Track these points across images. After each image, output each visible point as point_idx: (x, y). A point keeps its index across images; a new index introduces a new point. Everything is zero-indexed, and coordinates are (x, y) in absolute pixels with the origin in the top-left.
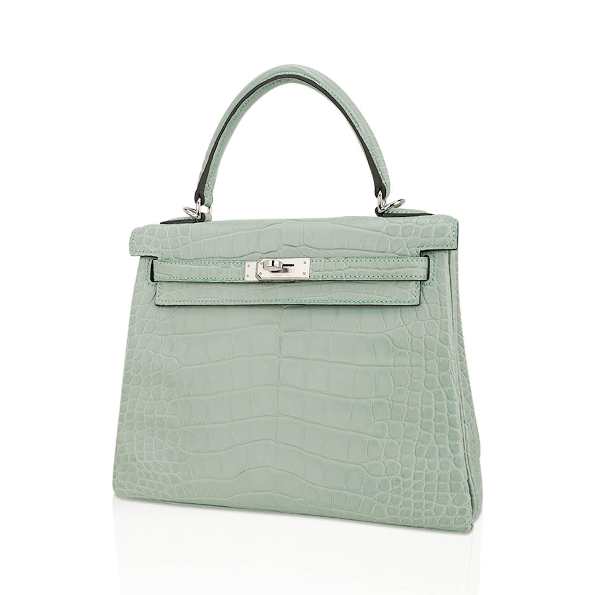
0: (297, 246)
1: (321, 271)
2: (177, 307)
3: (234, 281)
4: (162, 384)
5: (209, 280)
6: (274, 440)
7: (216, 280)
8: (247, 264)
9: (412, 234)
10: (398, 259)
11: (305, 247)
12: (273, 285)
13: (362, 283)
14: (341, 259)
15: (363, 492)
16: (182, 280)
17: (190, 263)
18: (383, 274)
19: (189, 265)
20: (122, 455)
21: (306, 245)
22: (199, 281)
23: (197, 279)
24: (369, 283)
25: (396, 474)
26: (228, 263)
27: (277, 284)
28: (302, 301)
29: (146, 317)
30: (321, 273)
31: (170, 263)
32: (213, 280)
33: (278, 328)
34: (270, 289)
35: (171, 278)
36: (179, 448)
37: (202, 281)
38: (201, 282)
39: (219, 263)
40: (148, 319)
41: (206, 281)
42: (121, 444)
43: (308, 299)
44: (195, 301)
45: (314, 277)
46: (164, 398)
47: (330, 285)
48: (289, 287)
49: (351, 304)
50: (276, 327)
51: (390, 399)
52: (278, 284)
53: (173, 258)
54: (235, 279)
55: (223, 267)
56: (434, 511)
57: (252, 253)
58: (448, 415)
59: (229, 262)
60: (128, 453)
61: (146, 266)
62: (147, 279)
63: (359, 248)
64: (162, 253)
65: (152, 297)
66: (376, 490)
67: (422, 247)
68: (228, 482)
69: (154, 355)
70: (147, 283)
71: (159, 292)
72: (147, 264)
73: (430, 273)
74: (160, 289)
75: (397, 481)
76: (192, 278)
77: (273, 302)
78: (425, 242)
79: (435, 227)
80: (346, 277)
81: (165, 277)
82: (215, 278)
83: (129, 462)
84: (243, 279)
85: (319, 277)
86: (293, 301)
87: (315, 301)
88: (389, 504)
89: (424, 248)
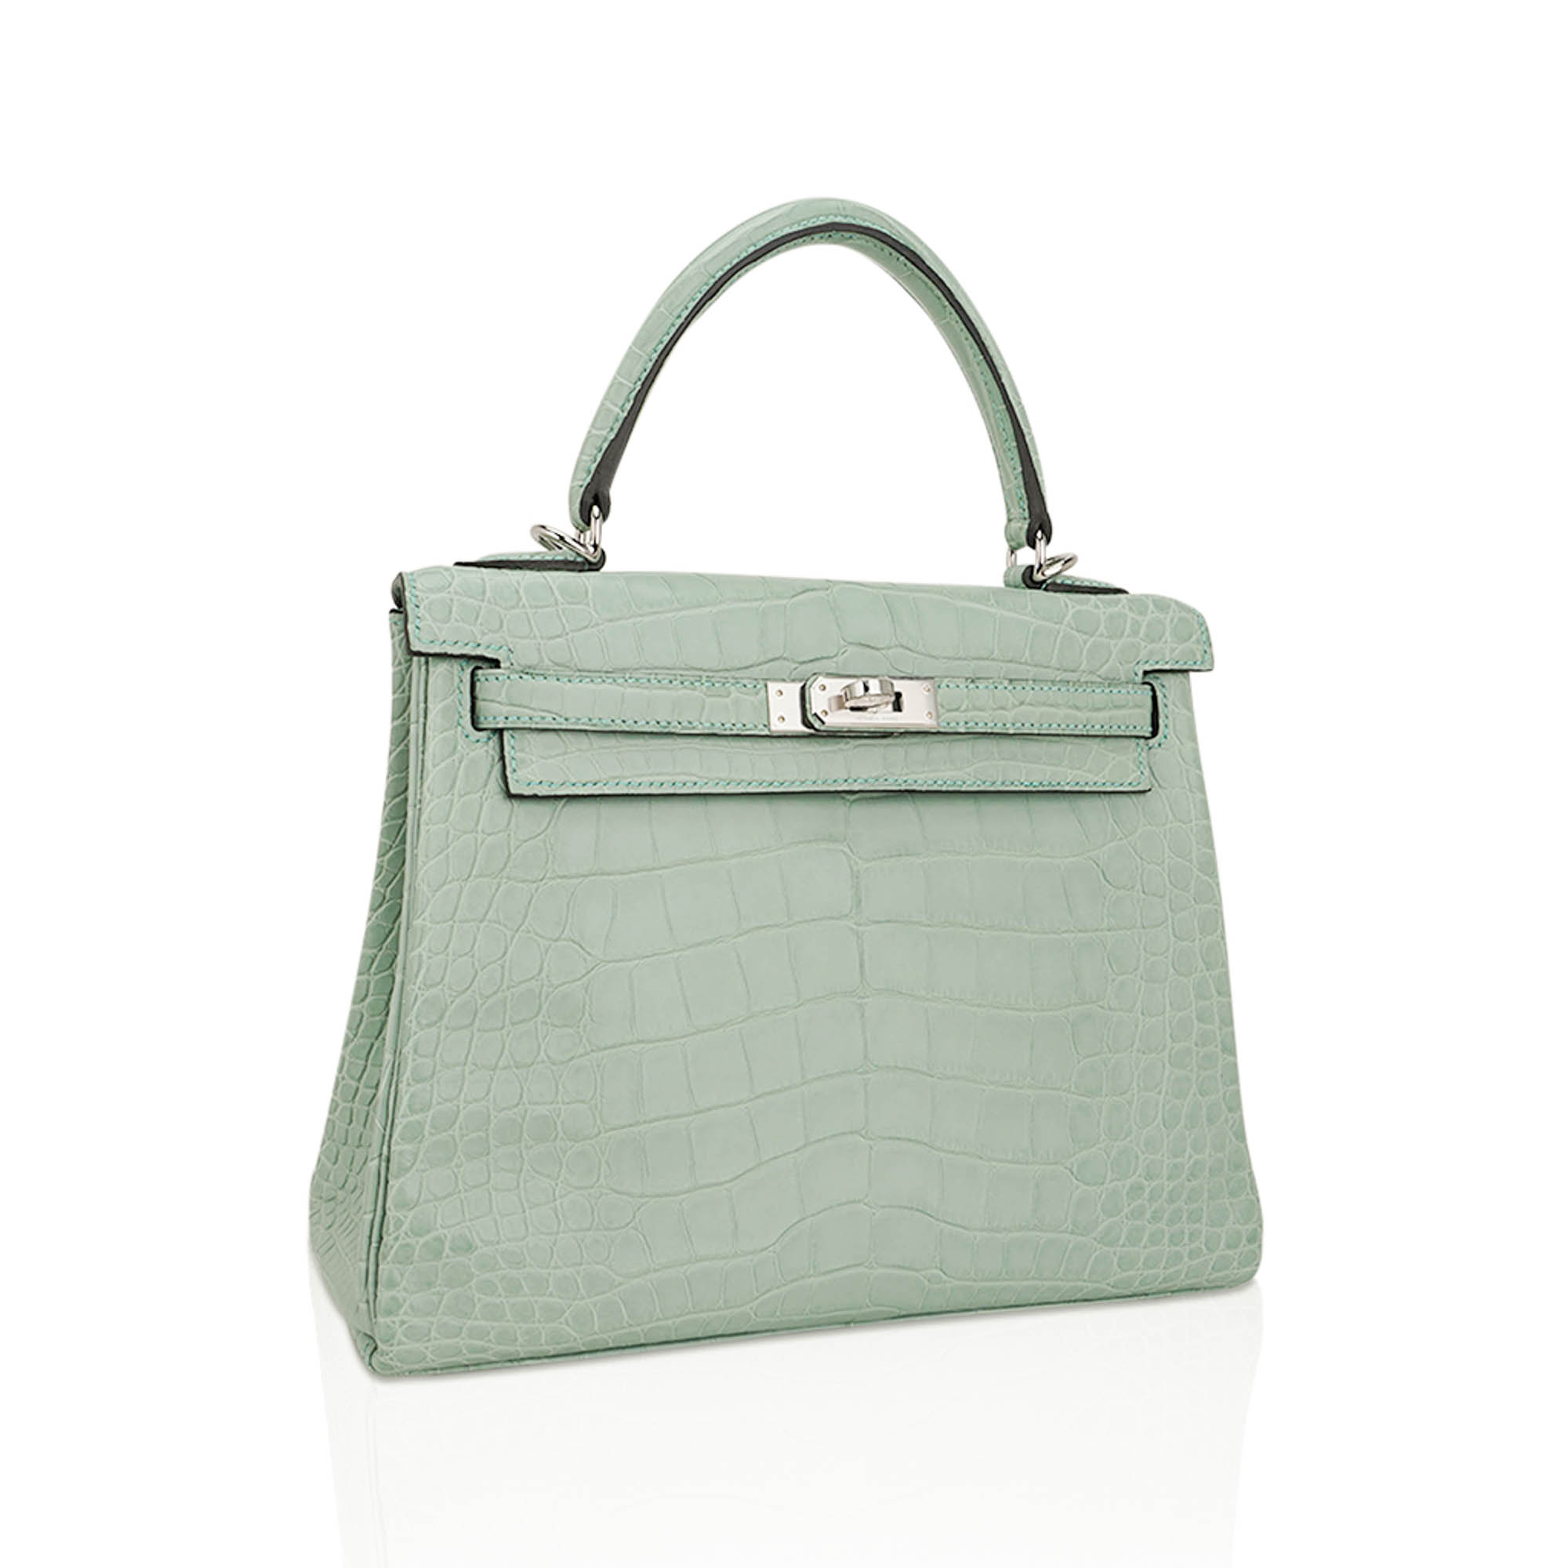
0: (883, 649)
1: (962, 709)
2: (564, 800)
3: (743, 730)
4: (540, 1018)
5: (675, 727)
6: (864, 1135)
7: (694, 728)
8: (773, 687)
9: (1126, 634)
10: (1111, 689)
11: (901, 650)
12: (838, 743)
13: (1037, 740)
14: (1001, 683)
15: (1070, 1227)
16: (595, 725)
18: (1087, 720)
19: (614, 687)
20: (422, 1241)
21: (902, 646)
22: (647, 729)
23: (639, 724)
24: (1050, 741)
25: (1134, 1173)
26: (720, 684)
27: (845, 740)
28: (909, 781)
29: (480, 831)
30: (963, 715)
31: (555, 678)
32: (684, 728)
33: (846, 850)
34: (829, 752)
35: (557, 718)
36: (604, 1191)
37: (655, 730)
38: (652, 733)
39: (697, 684)
40: (485, 836)
41: (666, 730)
42: (413, 1208)
43: (922, 776)
44: (629, 783)
45: (948, 724)
46: (549, 1057)
47: (970, 743)
48: (875, 749)
49: (1017, 789)
50: (842, 848)
51: (1106, 1006)
52: (849, 740)
53: (550, 663)
54: (744, 725)
55: (709, 693)
56: (1206, 1245)
57: (772, 660)
58: (1221, 1029)
59: (724, 680)
60: (446, 1231)
61: (456, 685)
62: (461, 721)
63: (1023, 660)
64: (510, 650)
65: (484, 775)
66: (1098, 1217)
67: (1146, 662)
68: (751, 1260)
69: (512, 938)
70: (463, 732)
71: (513, 758)
72: (457, 680)
73: (1161, 721)
74: (515, 752)
75: (1136, 1189)
76: (624, 722)
77: (840, 785)
78: (1151, 653)
79: (1168, 620)
80: (1013, 724)
81: (538, 716)
82: (690, 723)
83: (448, 1257)
84: (765, 726)
85: (958, 724)
86: (886, 783)
87: (939, 782)
88: (1123, 1245)
89: (1151, 665)
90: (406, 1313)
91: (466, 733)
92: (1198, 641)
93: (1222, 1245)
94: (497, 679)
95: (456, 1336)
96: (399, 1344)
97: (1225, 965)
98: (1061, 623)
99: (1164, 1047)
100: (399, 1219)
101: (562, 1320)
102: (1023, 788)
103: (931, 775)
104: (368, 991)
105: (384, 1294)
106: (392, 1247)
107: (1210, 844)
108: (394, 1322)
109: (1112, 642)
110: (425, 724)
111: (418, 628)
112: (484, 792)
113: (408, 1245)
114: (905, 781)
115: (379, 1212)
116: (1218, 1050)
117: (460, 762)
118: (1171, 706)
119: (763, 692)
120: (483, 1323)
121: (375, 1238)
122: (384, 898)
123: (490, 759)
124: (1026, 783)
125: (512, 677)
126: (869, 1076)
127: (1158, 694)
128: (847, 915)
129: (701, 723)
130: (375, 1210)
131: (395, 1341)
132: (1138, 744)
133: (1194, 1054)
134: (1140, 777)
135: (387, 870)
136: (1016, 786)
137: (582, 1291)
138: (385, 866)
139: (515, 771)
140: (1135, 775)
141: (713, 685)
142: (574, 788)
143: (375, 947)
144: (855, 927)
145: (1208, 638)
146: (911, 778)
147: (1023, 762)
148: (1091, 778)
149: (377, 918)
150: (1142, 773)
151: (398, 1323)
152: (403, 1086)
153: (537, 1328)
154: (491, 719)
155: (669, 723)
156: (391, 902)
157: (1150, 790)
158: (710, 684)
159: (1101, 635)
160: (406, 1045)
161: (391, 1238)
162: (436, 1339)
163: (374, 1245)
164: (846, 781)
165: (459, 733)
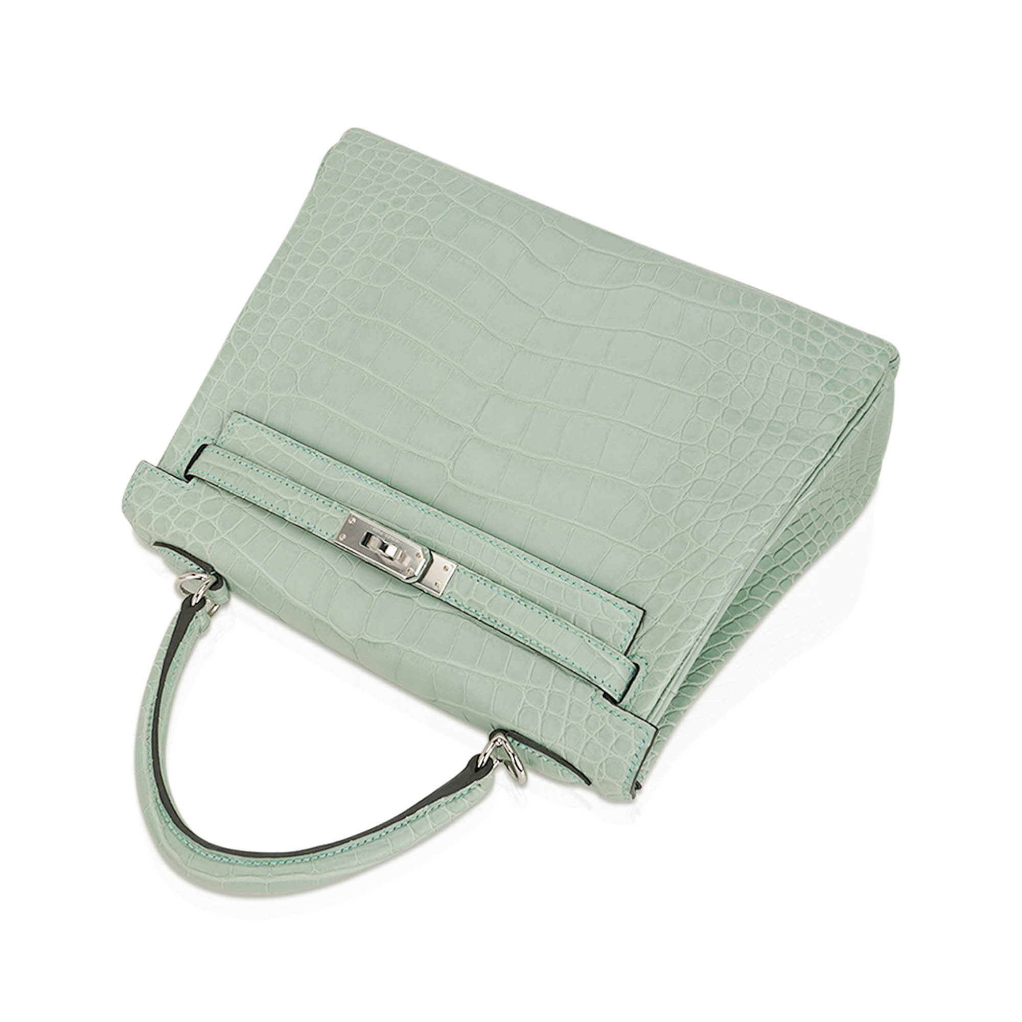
5: (517, 598)
6: (542, 316)
7: (505, 591)
9: (184, 511)
11: (341, 572)
15: (451, 205)
16: (566, 624)
17: (538, 644)
18: (247, 471)
19: (540, 641)
20: (837, 394)
21: (337, 575)
22: (535, 606)
25: (393, 212)
30: (328, 512)
33: (450, 476)
35: (587, 641)
38: (534, 602)
41: (523, 599)
42: (832, 414)
45: (342, 511)
50: (452, 479)
54: (472, 577)
55: (482, 608)
59: (467, 611)
60: (820, 391)
61: (635, 699)
62: (645, 674)
63: (265, 527)
64: (592, 700)
65: (649, 635)
66: (431, 201)
67: (183, 487)
68: (652, 284)
69: (688, 530)
70: (648, 668)
71: (629, 633)
72: (633, 702)
73: (195, 451)
74: (626, 635)
75: (396, 203)
76: (547, 617)
77: (433, 511)
78: (175, 491)
79: (150, 505)
80: (299, 491)
81: (599, 648)
82: (505, 596)
83: (827, 378)
84: (458, 571)
85: (336, 508)
86: (403, 499)
87: (369, 482)
88: (425, 179)
89: (180, 484)
90: (867, 362)
91: (646, 666)
92: (140, 482)
93: (364, 150)
94: (610, 686)
95: (844, 337)
96: (879, 350)
97: (256, 292)
98: (223, 538)
99: (326, 268)
100: (844, 412)
101: (779, 312)
102: (317, 453)
103: (373, 489)
104: (770, 594)
105: (874, 380)
106: (856, 401)
107: (217, 362)
108: (876, 362)
109: (196, 510)
110: (668, 686)
111: (644, 742)
112: (656, 623)
113: (847, 396)
114: (391, 493)
115: (851, 426)
116: (292, 250)
117: (661, 648)
118: (182, 456)
119: (447, 591)
120: (825, 335)
121: (861, 414)
122: (732, 638)
123: (640, 642)
124: (314, 455)
125: (601, 681)
126: (520, 344)
127: (185, 468)
128: (475, 438)
129: (498, 591)
130: (852, 429)
131: (880, 352)
132: (222, 443)
133: (309, 256)
134: (235, 422)
135: (722, 652)
136: (321, 456)
137: (759, 321)
138: (721, 655)
139: (633, 624)
140: (239, 425)
141: (476, 611)
142: (602, 595)
143: (751, 615)
144: (474, 429)
145: (132, 481)
146: (387, 494)
147: (307, 467)
148: (269, 438)
149: (742, 630)
150: (232, 424)
151: (875, 360)
152: (801, 482)
153: (796, 316)
154: (627, 666)
155: (519, 602)
156: (729, 634)
157: (235, 411)
158: (478, 613)
159: (200, 518)
160: (786, 503)
161: (853, 406)
162: (857, 341)
163: (864, 411)
164: (429, 513)
165: (650, 668)
